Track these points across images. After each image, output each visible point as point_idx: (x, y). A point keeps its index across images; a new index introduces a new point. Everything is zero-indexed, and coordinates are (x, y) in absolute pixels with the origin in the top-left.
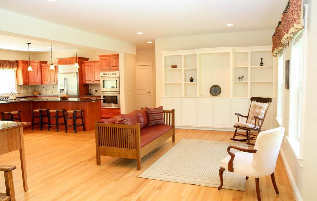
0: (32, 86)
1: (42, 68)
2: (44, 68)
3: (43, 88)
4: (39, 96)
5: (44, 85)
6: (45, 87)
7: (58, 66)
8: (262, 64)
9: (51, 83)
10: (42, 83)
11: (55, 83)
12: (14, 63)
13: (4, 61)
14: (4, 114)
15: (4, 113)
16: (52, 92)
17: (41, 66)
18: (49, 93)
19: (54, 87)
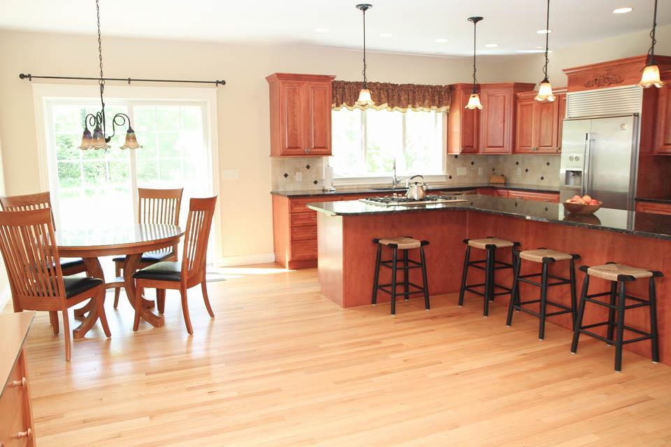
0: (487, 156)
1: (519, 105)
2: (522, 103)
3: (517, 163)
4: (501, 188)
5: (520, 155)
6: (523, 162)
7: (568, 94)
9: (542, 149)
10: (514, 151)
11: (555, 148)
12: (443, 93)
13: (419, 86)
14: (381, 244)
15: (380, 242)
16: (542, 178)
17: (516, 100)
18: (532, 181)
19: (548, 164)
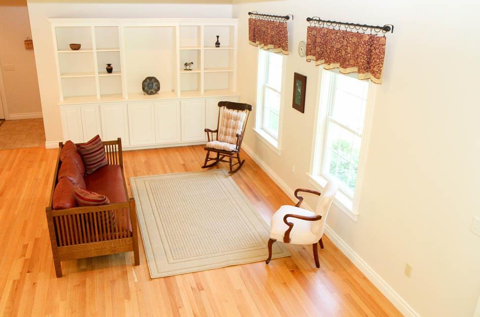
8: (218, 44)
